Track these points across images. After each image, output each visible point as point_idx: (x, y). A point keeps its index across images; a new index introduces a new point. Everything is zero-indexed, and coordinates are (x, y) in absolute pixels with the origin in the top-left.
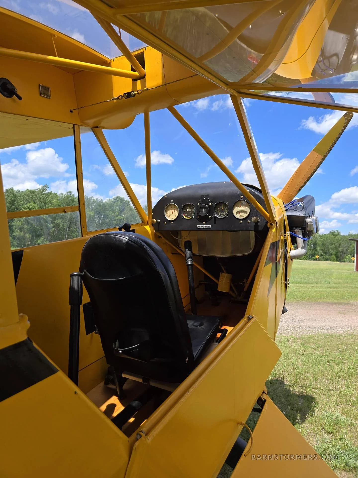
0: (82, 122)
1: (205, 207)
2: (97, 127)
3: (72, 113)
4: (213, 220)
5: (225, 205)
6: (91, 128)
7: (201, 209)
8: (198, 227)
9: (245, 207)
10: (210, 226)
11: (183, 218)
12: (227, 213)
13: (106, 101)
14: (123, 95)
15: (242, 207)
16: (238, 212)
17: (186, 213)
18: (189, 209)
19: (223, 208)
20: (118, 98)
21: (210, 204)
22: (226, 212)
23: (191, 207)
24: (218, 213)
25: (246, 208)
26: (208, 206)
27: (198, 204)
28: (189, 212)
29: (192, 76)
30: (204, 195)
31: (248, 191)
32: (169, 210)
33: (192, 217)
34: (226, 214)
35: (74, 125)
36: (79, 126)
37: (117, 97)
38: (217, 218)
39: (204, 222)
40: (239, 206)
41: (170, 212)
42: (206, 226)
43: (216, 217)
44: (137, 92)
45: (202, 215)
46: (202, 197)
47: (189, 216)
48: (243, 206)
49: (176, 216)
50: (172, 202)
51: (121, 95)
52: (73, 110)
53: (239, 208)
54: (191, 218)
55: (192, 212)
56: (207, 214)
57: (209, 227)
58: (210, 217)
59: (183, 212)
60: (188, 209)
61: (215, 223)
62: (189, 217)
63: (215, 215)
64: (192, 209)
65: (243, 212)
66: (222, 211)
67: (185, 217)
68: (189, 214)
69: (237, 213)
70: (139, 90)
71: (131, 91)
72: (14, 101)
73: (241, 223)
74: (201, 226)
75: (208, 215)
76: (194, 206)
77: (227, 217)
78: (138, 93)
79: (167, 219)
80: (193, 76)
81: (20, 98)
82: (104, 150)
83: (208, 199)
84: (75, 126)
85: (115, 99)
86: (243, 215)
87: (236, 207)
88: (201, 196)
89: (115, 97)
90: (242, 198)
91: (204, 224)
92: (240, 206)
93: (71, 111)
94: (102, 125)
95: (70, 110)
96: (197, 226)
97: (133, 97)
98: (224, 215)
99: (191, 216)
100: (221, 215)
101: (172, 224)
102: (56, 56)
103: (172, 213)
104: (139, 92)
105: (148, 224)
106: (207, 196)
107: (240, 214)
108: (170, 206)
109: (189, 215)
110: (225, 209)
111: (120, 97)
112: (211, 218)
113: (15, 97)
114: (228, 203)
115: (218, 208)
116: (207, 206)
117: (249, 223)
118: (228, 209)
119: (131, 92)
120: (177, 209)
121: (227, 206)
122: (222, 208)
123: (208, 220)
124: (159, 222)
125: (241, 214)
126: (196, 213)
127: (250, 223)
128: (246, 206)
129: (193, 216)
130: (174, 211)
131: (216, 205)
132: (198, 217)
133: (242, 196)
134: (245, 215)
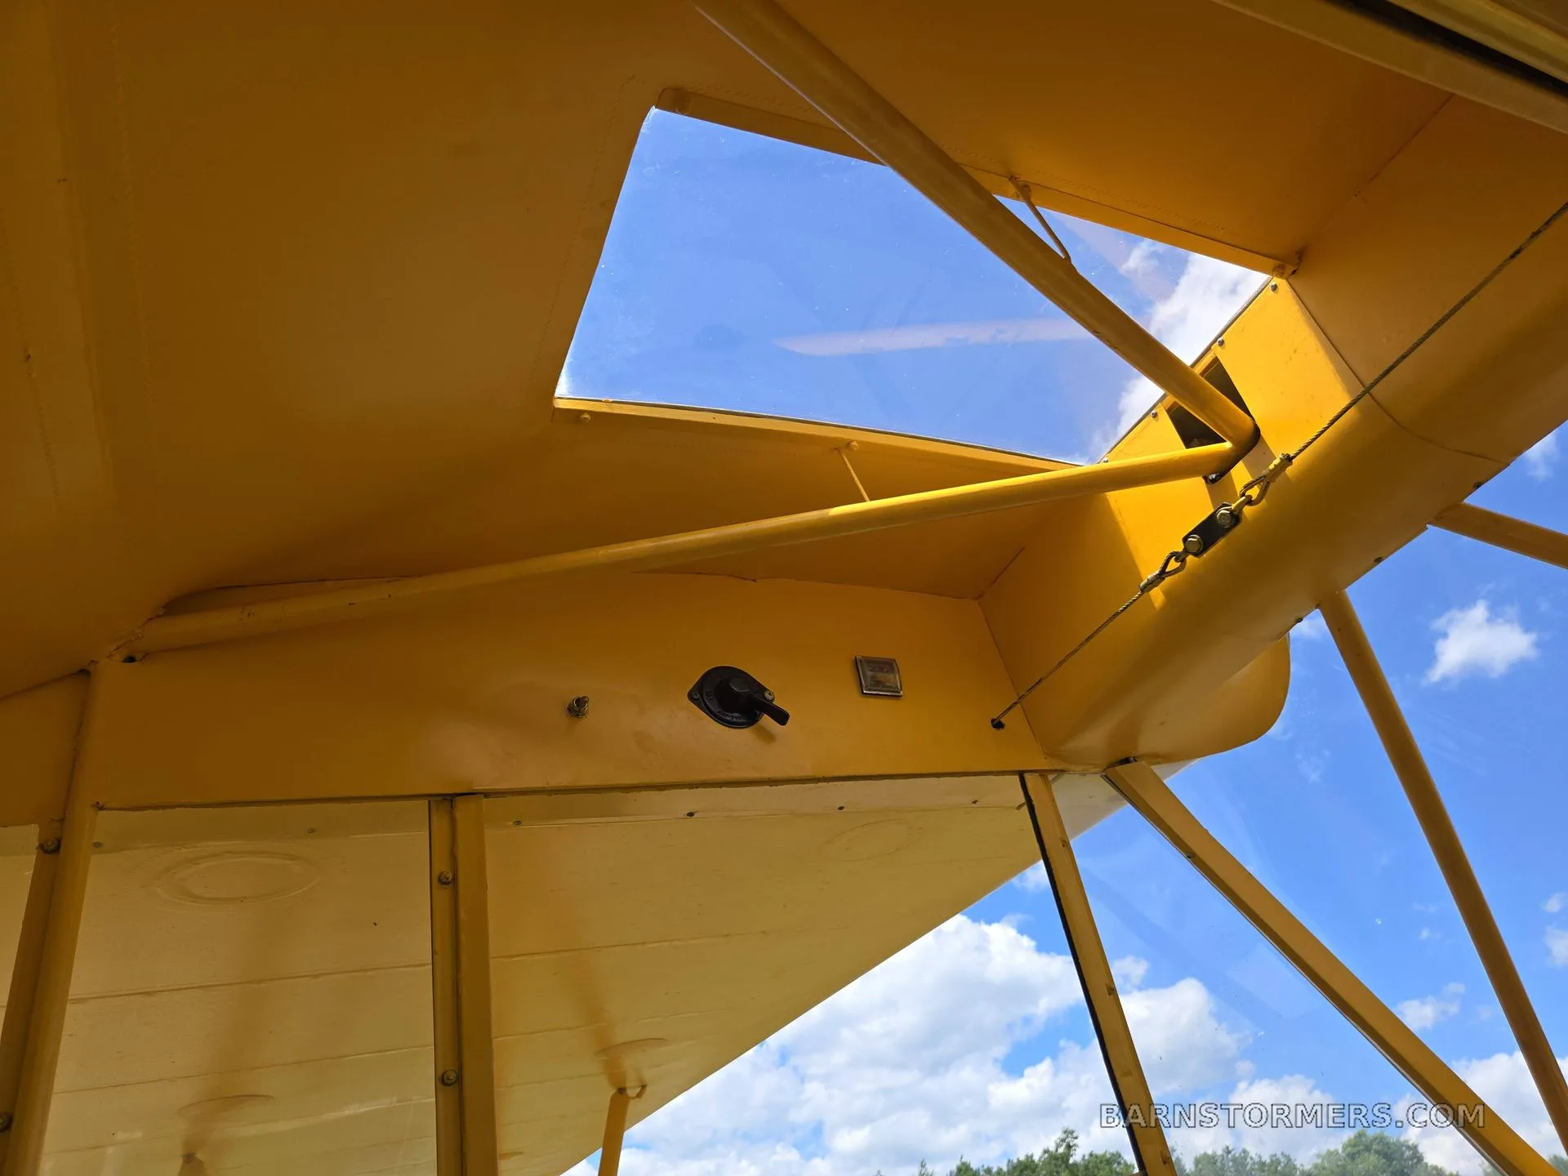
0: (1051, 754)
2: (1126, 761)
3: (1002, 731)
6: (1102, 777)
13: (1117, 614)
14: (1180, 548)
20: (1163, 574)
29: (1512, 257)
35: (1021, 775)
36: (1043, 773)
37: (1157, 572)
44: (1243, 495)
51: (1173, 555)
52: (1003, 714)
70: (1249, 486)
71: (1212, 511)
72: (769, 737)
78: (1249, 502)
80: (1518, 252)
81: (781, 717)
82: (1191, 856)
84: (1027, 776)
85: (1152, 583)
89: (1149, 572)
93: (998, 725)
94: (1148, 742)
95: (993, 721)
97: (1229, 530)
102: (863, 500)
104: (1254, 492)
111: (1173, 565)
113: (766, 720)
119: (1212, 517)
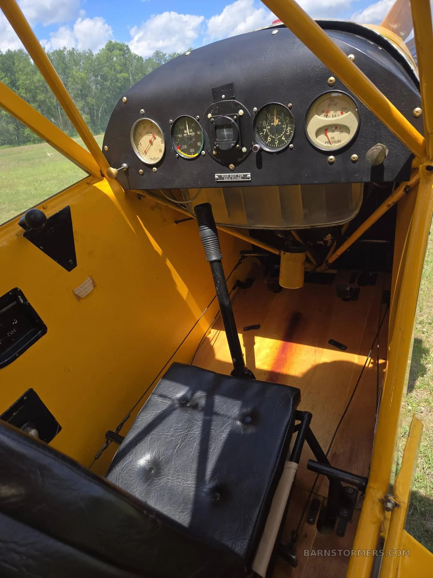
1: (228, 125)
4: (253, 157)
5: (282, 112)
7: (218, 131)
8: (217, 179)
9: (342, 113)
10: (249, 175)
11: (178, 158)
12: (290, 134)
15: (332, 113)
16: (324, 130)
17: (183, 141)
18: (188, 132)
19: (276, 122)
21: (241, 112)
22: (286, 132)
23: (193, 125)
24: (266, 136)
25: (345, 115)
26: (235, 120)
27: (210, 115)
28: (190, 138)
30: (220, 85)
31: (352, 56)
32: (141, 136)
33: (200, 154)
34: (287, 137)
38: (262, 153)
39: (232, 166)
40: (323, 112)
41: (145, 140)
42: (237, 175)
43: (261, 150)
45: (223, 148)
46: (216, 92)
47: (192, 150)
48: (336, 111)
49: (160, 151)
50: (143, 115)
53: (325, 119)
54: (197, 155)
55: (197, 137)
56: (236, 145)
57: (245, 176)
58: (244, 149)
59: (176, 139)
60: (185, 132)
61: (259, 165)
62: (194, 154)
63: (256, 145)
64: (195, 131)
65: (336, 128)
66: (277, 130)
67: (183, 155)
68: (191, 144)
69: (318, 133)
73: (331, 163)
74: (227, 177)
75: (238, 145)
76: (198, 120)
77: (291, 149)
79: (143, 160)
83: (234, 99)
86: (336, 139)
87: (316, 116)
88: (213, 89)
90: (331, 86)
91: (232, 171)
92: (326, 112)
96: (216, 177)
98: (281, 142)
99: (197, 148)
100: (273, 141)
101: (157, 173)
103: (151, 142)
105: (103, 176)
106: (229, 88)
107: (326, 135)
108: (142, 126)
109: (190, 146)
110: (282, 124)
112: (249, 152)
114: (290, 104)
115: (264, 122)
116: (233, 121)
117: (354, 162)
118: (291, 122)
120: (159, 133)
121: (287, 114)
122: (273, 122)
123: (239, 160)
124: (128, 169)
125: (330, 134)
126: (208, 140)
127: (358, 163)
128: (344, 110)
129: (203, 150)
130: (155, 138)
131: (258, 113)
132: (214, 152)
133: (332, 78)
134: (345, 139)
